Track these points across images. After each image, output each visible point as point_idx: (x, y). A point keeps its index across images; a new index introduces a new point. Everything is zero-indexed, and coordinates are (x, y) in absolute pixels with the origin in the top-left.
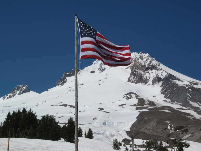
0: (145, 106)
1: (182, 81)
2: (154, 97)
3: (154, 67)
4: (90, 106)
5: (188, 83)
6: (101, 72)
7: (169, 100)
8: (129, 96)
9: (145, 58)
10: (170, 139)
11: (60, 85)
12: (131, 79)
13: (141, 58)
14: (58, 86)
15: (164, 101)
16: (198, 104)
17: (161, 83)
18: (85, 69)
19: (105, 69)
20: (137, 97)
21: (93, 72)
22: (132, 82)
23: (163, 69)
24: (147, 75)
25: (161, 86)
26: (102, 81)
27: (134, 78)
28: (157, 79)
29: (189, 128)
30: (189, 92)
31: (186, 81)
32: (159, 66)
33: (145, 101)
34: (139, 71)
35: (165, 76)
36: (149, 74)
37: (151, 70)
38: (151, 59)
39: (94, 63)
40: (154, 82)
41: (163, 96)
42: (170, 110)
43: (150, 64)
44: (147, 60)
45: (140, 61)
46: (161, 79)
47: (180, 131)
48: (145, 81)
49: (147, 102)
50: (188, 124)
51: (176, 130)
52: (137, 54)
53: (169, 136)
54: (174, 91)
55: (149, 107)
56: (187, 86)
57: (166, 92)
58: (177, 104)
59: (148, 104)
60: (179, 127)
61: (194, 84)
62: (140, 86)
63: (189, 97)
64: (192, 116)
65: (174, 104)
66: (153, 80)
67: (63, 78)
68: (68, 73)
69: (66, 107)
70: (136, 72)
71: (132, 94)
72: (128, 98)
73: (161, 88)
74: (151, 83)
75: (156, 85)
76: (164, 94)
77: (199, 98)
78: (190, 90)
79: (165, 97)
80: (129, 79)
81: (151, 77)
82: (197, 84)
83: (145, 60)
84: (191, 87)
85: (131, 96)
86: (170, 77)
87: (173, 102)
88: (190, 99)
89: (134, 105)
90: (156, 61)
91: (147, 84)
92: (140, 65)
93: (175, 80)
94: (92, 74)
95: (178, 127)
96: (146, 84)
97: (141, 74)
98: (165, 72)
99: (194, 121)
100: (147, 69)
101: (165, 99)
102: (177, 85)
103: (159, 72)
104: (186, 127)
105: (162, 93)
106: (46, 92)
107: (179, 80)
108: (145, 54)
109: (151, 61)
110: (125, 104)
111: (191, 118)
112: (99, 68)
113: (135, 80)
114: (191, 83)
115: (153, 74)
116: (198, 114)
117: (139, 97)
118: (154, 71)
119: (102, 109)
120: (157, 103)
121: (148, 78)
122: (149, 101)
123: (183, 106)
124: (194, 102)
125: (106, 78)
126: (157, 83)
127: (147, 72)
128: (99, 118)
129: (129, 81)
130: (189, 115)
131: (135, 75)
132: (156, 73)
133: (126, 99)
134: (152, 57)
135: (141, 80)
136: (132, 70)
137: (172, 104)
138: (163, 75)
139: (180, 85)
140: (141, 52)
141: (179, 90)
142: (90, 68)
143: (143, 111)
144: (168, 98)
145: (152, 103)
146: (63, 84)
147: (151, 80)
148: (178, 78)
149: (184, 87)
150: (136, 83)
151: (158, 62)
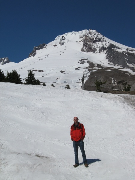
0: (94, 68)
1: (121, 49)
2: (101, 61)
3: (100, 40)
4: (54, 70)
5: (125, 50)
6: (61, 45)
7: (112, 63)
8: (82, 61)
9: (93, 33)
10: (114, 90)
11: (32, 57)
12: (83, 49)
13: (90, 33)
14: (30, 57)
15: (109, 64)
16: (133, 65)
17: (105, 51)
18: (50, 44)
19: (64, 43)
20: (88, 62)
21: (55, 46)
22: (85, 51)
23: (107, 41)
24: (95, 45)
25: (105, 53)
26: (62, 51)
27: (86, 48)
28: (103, 49)
29: (128, 82)
30: (126, 57)
31: (124, 48)
32: (104, 38)
33: (94, 65)
34: (89, 43)
35: (108, 46)
36: (97, 45)
37: (98, 42)
38: (98, 33)
39: (56, 39)
40: (100, 50)
41: (108, 60)
42: (113, 70)
43: (97, 37)
44: (95, 35)
45: (90, 35)
46: (105, 48)
47: (121, 84)
48: (94, 50)
49: (96, 65)
50: (127, 79)
51: (118, 83)
52: (87, 31)
53: (113, 88)
54: (115, 56)
55: (98, 69)
56: (125, 52)
57: (109, 57)
58: (118, 66)
59: (97, 66)
60: (121, 81)
61: (130, 50)
62: (91, 54)
63: (127, 60)
64: (129, 73)
65: (116, 66)
66: (99, 49)
67: (34, 51)
68: (37, 47)
69: (36, 72)
70: (87, 44)
71: (84, 60)
72: (82, 63)
73: (106, 54)
74: (99, 52)
75: (102, 53)
76: (108, 59)
77: (134, 61)
78: (127, 55)
79: (109, 61)
80: (82, 49)
81: (98, 47)
82: (132, 51)
83: (93, 35)
84: (127, 53)
85: (84, 61)
86: (112, 46)
87: (115, 64)
88: (127, 62)
89: (87, 68)
90: (101, 35)
91: (96, 52)
92: (90, 38)
93: (115, 49)
94: (55, 47)
95: (119, 81)
96: (94, 52)
97: (90, 45)
98: (108, 43)
99: (131, 77)
100: (95, 41)
101: (109, 63)
102: (117, 51)
103: (104, 43)
104: (126, 81)
105: (106, 58)
106: (22, 61)
107: (119, 48)
108: (93, 31)
109: (98, 35)
110: (80, 67)
111: (128, 74)
112: (60, 43)
113: (86, 50)
114: (127, 50)
115: (99, 45)
116: (134, 71)
117: (90, 62)
118: (100, 42)
119: (63, 72)
120: (104, 66)
121: (96, 48)
122: (97, 64)
123: (122, 67)
124: (130, 64)
125: (65, 50)
126: (103, 51)
127: (95, 43)
128: (61, 78)
129: (82, 50)
130: (127, 72)
131: (86, 46)
132: (102, 44)
133: (80, 64)
134: (98, 32)
135: (91, 49)
136: (84, 43)
137: (114, 66)
138: (107, 45)
139: (119, 52)
140: (90, 29)
141: (119, 55)
142: (53, 43)
143: (93, 72)
144: (111, 62)
145: (99, 66)
146: (34, 55)
147: (98, 49)
148: (118, 47)
149: (122, 53)
150: (87, 52)
151: (103, 36)
